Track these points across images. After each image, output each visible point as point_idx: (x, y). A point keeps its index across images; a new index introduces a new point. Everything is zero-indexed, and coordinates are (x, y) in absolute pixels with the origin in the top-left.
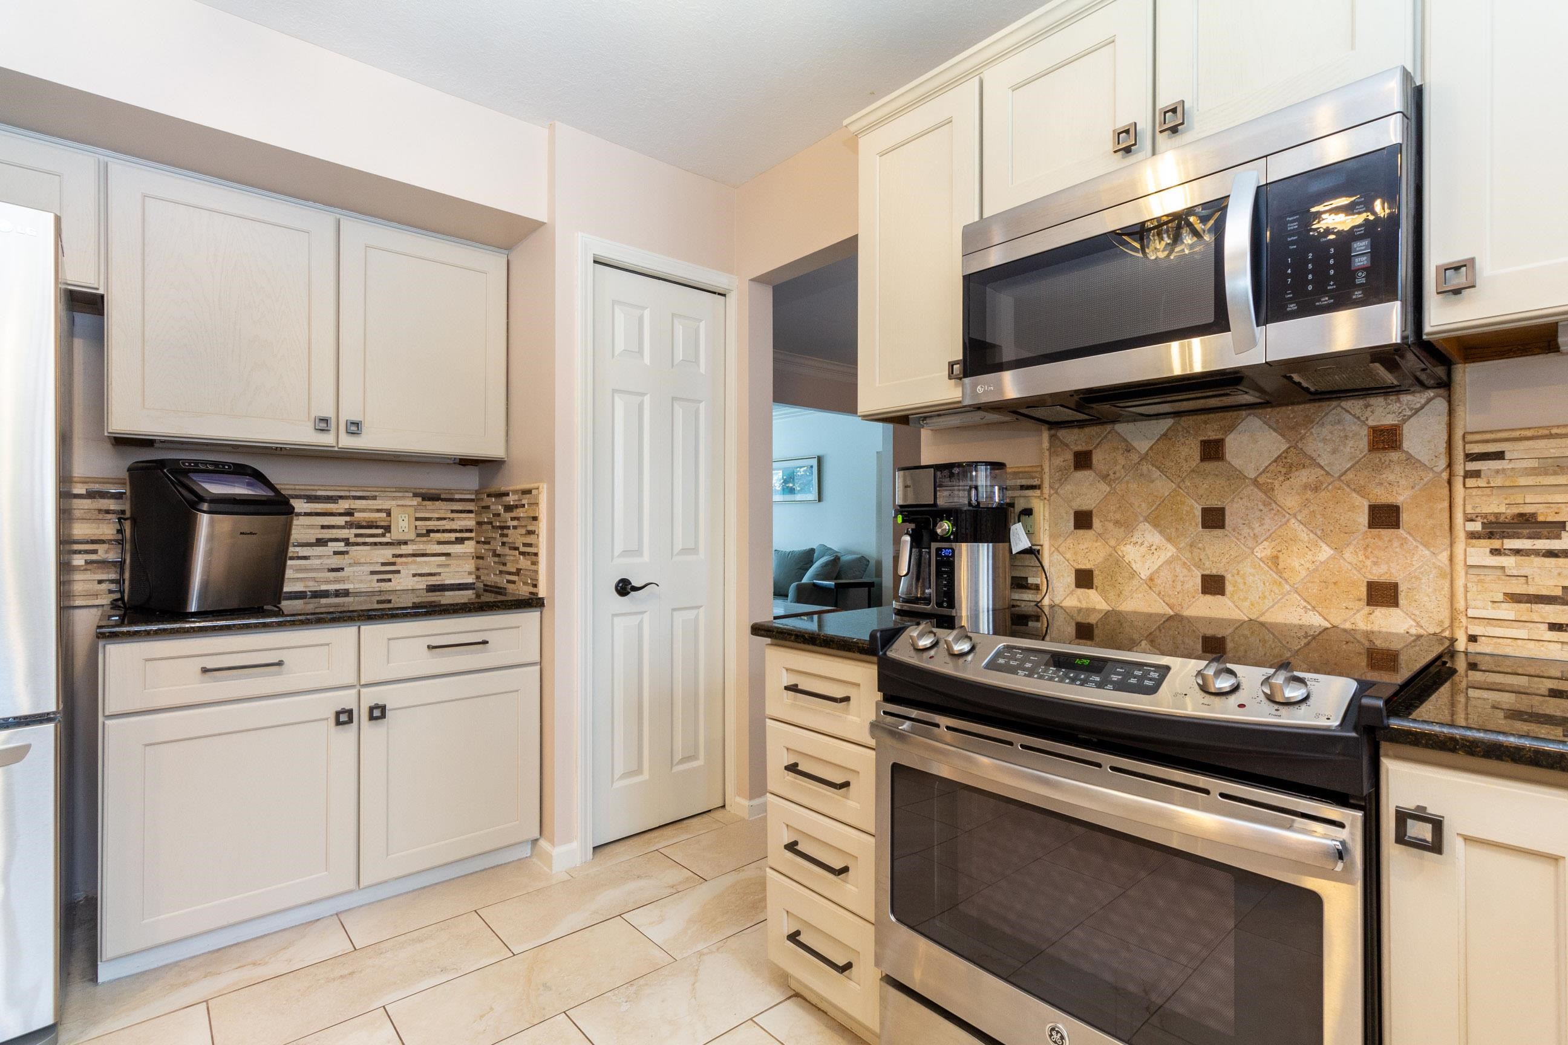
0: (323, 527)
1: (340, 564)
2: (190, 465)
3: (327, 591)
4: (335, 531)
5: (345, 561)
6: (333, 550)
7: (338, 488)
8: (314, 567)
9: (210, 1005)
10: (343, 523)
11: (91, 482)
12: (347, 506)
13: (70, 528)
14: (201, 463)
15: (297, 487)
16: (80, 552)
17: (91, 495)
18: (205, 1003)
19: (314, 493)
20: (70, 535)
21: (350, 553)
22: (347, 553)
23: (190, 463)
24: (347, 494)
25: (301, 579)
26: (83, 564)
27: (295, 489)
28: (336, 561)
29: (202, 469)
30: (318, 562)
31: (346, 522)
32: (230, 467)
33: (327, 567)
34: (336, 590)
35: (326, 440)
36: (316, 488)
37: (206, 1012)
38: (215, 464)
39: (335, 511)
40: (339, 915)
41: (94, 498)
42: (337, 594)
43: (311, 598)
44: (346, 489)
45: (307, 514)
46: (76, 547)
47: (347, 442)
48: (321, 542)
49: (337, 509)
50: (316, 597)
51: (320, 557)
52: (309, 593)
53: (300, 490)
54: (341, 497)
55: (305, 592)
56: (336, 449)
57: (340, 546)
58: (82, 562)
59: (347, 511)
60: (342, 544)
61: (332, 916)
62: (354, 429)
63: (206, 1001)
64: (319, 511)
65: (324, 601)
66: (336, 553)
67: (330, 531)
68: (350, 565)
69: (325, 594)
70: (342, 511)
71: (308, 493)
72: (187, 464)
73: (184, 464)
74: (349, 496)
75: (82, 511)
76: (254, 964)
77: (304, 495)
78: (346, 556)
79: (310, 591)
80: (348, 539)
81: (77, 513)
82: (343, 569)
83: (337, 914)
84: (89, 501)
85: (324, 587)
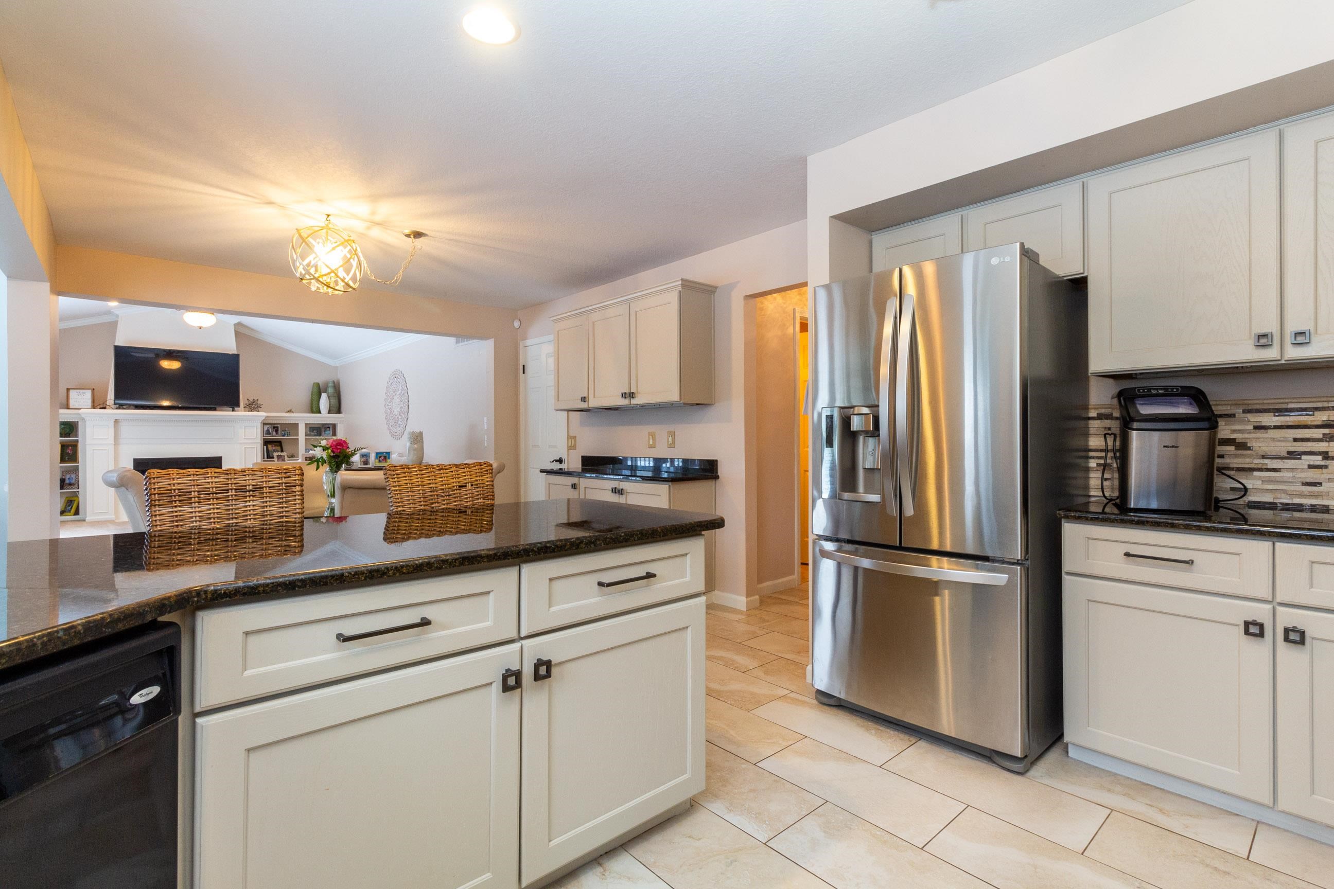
0: (1295, 440)
1: (1316, 479)
2: (1144, 391)
3: (1301, 505)
4: (1309, 444)
5: (1323, 476)
6: (1308, 463)
7: (1315, 400)
8: (1285, 479)
9: (1112, 814)
10: (1321, 436)
11: (1101, 408)
12: (1325, 418)
13: (1087, 441)
14: (1153, 389)
15: (1265, 401)
16: (1093, 458)
17: (1100, 417)
18: (1110, 811)
19: (1284, 406)
20: (1087, 445)
21: (1330, 467)
22: (1326, 467)
23: (1144, 390)
24: (1326, 405)
25: (1271, 491)
26: (1096, 466)
27: (1263, 404)
28: (1313, 475)
29: (1154, 394)
30: (1290, 474)
31: (1324, 434)
32: (1178, 390)
33: (1300, 480)
34: (1312, 505)
35: (1271, 354)
36: (1287, 401)
37: (1106, 817)
38: (1165, 388)
39: (1310, 423)
40: (1259, 825)
41: (1101, 419)
42: (1313, 509)
43: (1281, 510)
44: (1325, 399)
45: (1276, 427)
46: (1091, 454)
47: (1294, 353)
48: (1292, 455)
49: (1312, 421)
50: (1288, 510)
51: (1292, 470)
52: (1279, 505)
53: (1268, 404)
54: (1317, 409)
55: (1276, 504)
56: (1283, 362)
57: (1318, 460)
58: (1095, 465)
59: (1325, 423)
60: (1320, 458)
61: (1253, 820)
62: (1301, 337)
63: (1112, 810)
64: (1290, 424)
65: (1297, 515)
66: (1311, 467)
67: (1305, 444)
68: (1330, 480)
69: (1299, 508)
70: (1319, 423)
71: (1277, 407)
72: (1141, 391)
73: (1139, 391)
74: (1328, 407)
75: (1094, 429)
76: (1161, 810)
77: (1273, 409)
78: (1324, 471)
79: (1280, 503)
80: (1327, 453)
81: (1092, 431)
82: (1320, 484)
83: (1258, 822)
84: (1098, 422)
85: (1297, 501)
